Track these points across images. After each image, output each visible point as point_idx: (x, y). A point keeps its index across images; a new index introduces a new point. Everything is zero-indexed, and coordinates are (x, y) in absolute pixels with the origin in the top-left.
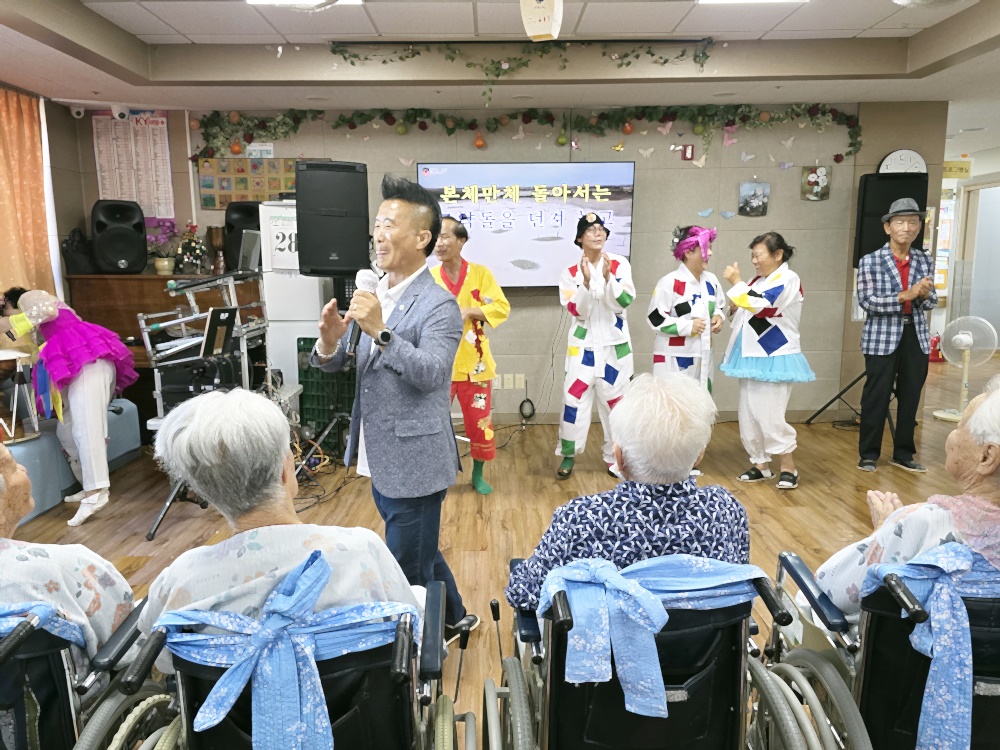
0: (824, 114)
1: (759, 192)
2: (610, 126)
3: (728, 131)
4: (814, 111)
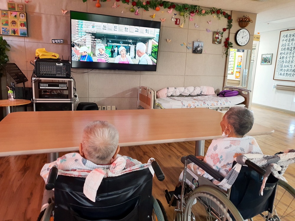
0: (221, 13)
2: (150, 7)
3: (191, 15)
4: (218, 12)
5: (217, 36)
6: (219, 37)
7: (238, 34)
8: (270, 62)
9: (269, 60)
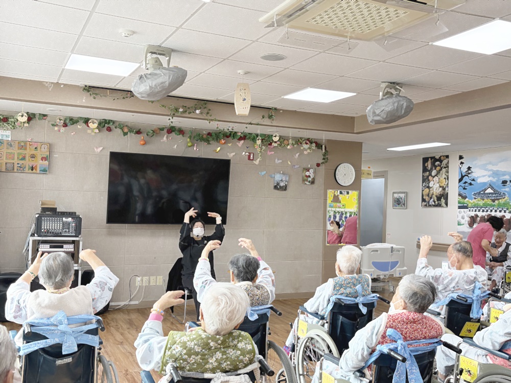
0: (312, 143)
1: (283, 179)
2: (213, 140)
3: (270, 148)
5: (307, 174)
6: (311, 175)
7: (337, 170)
8: (405, 205)
9: (403, 202)
